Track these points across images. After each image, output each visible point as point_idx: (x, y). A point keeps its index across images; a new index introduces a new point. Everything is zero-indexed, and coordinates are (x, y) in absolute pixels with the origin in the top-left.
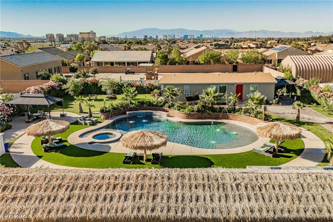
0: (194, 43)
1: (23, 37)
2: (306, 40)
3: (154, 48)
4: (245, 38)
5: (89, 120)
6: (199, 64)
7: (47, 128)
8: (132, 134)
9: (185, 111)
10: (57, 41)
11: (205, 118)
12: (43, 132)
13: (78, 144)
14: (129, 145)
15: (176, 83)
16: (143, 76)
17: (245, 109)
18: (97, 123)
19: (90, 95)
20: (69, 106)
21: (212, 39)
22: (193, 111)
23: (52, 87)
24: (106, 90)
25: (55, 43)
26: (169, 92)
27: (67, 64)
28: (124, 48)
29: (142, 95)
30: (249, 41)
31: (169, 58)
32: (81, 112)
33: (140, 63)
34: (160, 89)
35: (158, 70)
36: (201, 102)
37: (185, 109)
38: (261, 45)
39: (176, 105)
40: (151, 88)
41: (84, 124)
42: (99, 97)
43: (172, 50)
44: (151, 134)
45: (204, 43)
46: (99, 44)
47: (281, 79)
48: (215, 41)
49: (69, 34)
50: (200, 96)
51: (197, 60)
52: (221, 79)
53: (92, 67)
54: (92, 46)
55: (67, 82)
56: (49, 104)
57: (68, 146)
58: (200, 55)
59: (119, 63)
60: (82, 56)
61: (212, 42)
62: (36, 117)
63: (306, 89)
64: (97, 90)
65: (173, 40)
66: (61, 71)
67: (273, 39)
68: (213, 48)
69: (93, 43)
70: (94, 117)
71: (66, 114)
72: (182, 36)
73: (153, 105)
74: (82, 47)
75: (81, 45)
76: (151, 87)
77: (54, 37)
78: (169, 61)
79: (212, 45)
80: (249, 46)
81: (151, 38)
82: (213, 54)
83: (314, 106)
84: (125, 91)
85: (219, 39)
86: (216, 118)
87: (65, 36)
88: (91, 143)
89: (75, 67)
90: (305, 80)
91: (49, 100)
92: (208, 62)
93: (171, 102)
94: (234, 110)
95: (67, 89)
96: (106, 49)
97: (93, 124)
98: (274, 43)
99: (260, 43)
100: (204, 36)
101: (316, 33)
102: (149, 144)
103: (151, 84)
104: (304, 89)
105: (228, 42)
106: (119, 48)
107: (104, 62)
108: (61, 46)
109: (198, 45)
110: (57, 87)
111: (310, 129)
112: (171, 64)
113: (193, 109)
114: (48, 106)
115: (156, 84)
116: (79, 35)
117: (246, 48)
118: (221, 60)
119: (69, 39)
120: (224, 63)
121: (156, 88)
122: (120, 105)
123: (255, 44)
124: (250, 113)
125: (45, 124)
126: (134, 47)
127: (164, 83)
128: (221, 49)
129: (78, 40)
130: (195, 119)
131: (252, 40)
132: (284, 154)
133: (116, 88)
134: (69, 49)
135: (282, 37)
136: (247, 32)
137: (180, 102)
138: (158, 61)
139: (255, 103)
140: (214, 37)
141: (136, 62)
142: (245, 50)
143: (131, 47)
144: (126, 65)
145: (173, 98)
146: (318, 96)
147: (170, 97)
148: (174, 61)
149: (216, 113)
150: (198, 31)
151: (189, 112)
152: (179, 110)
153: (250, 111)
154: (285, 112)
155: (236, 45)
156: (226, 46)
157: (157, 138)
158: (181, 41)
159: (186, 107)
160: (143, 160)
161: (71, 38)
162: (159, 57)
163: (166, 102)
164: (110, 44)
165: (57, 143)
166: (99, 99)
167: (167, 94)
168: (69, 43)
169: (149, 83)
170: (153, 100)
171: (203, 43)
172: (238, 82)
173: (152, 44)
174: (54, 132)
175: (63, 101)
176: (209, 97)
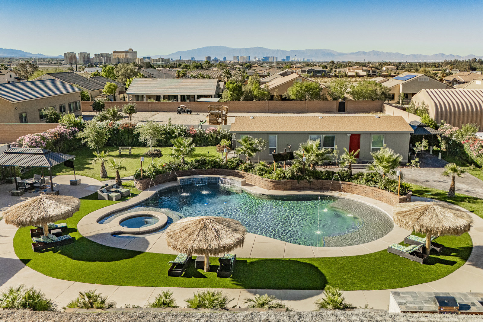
0: (278, 68)
1: (31, 56)
2: (437, 66)
3: (221, 75)
4: (351, 62)
5: (115, 192)
6: (289, 100)
7: (39, 211)
8: (185, 224)
9: (272, 177)
10: (80, 63)
11: (303, 189)
12: (32, 218)
13: (94, 236)
14: (178, 247)
15: (256, 131)
16: (204, 116)
17: (367, 176)
18: (129, 196)
19: (121, 148)
20: (87, 166)
21: (304, 63)
22: (284, 177)
23: (61, 135)
24: (147, 140)
25: (76, 66)
26: (245, 146)
27: (89, 98)
28: (176, 75)
29: (203, 147)
30: (356, 67)
31: (243, 90)
32: (105, 176)
33: (200, 97)
34: (231, 139)
35: (227, 109)
36: (297, 163)
37: (271, 173)
38: (373, 71)
39: (258, 166)
40: (217, 138)
41: (107, 198)
42: (135, 151)
43: (248, 78)
44: (217, 225)
45: (293, 68)
46: (140, 67)
47: (419, 126)
48: (308, 65)
49: (97, 53)
50: (295, 152)
51: (285, 94)
52: (327, 125)
53: (126, 103)
54: (129, 70)
55: (85, 128)
56: (50, 166)
57: (76, 239)
58: (289, 87)
59: (169, 97)
60: (114, 86)
61: (303, 67)
62: (29, 186)
63: (456, 142)
64: (133, 139)
65: (248, 64)
66: (80, 108)
67: (390, 64)
68: (306, 76)
69: (131, 66)
70: (125, 186)
71: (80, 180)
72: (260, 57)
73: (220, 167)
74: (115, 72)
75: (113, 69)
76: (217, 136)
77: (76, 57)
78: (243, 96)
79: (303, 71)
80: (357, 74)
81: (216, 60)
82: (310, 85)
83: (471, 168)
84: (176, 144)
85: (313, 62)
86: (321, 189)
87: (92, 56)
88: (115, 234)
89: (101, 103)
90: (453, 127)
91: (50, 159)
92: (301, 97)
93: (249, 162)
94: (349, 177)
95: (84, 138)
96: (150, 76)
97: (123, 198)
98: (391, 69)
99: (373, 69)
100: (292, 59)
101: (448, 56)
102: (214, 244)
103: (216, 130)
104: (453, 141)
105: (327, 68)
106: (169, 74)
107: (146, 95)
108: (85, 70)
109: (286, 70)
110: (70, 135)
111: (475, 210)
112: (246, 99)
113: (284, 174)
114: (49, 169)
115: (224, 131)
116: (112, 54)
117: (353, 76)
118: (321, 94)
119: (98, 61)
120: (326, 99)
121: (225, 137)
122: (166, 167)
123: (365, 71)
124: (375, 182)
125: (36, 204)
126: (191, 73)
127: (237, 130)
128: (318, 77)
129: (110, 61)
130: (287, 190)
131: (361, 65)
132: (441, 257)
133: (161, 136)
134: (94, 75)
135: (402, 61)
136: (352, 53)
137: (263, 163)
138: (227, 94)
139: (384, 167)
140: (306, 60)
141: (195, 96)
142: (351, 79)
143: (187, 73)
144: (179, 100)
145: (251, 155)
146: (477, 153)
147: (247, 154)
148: (251, 94)
149: (321, 180)
150: (283, 52)
151: (277, 179)
152: (262, 175)
153: (375, 178)
154: (428, 179)
155: (339, 71)
156: (324, 73)
157: (227, 231)
158: (259, 66)
159: (273, 170)
160: (203, 269)
161: (100, 59)
162: (228, 88)
163: (240, 162)
164: (158, 68)
165: (57, 235)
166: (135, 154)
167: (242, 149)
168: (98, 65)
169: (213, 130)
170: (219, 159)
171: (290, 68)
172: (352, 130)
173: (217, 69)
174: (50, 219)
175: (75, 159)
176: (310, 154)
